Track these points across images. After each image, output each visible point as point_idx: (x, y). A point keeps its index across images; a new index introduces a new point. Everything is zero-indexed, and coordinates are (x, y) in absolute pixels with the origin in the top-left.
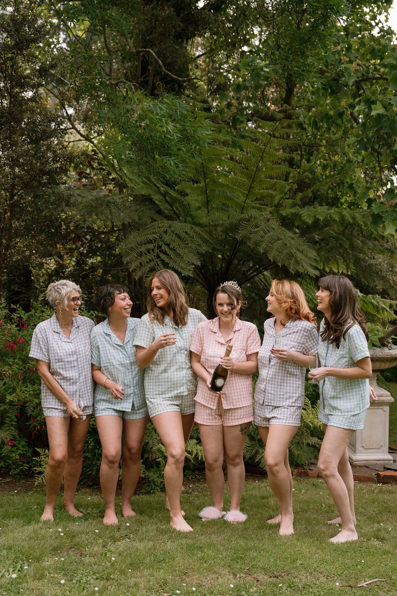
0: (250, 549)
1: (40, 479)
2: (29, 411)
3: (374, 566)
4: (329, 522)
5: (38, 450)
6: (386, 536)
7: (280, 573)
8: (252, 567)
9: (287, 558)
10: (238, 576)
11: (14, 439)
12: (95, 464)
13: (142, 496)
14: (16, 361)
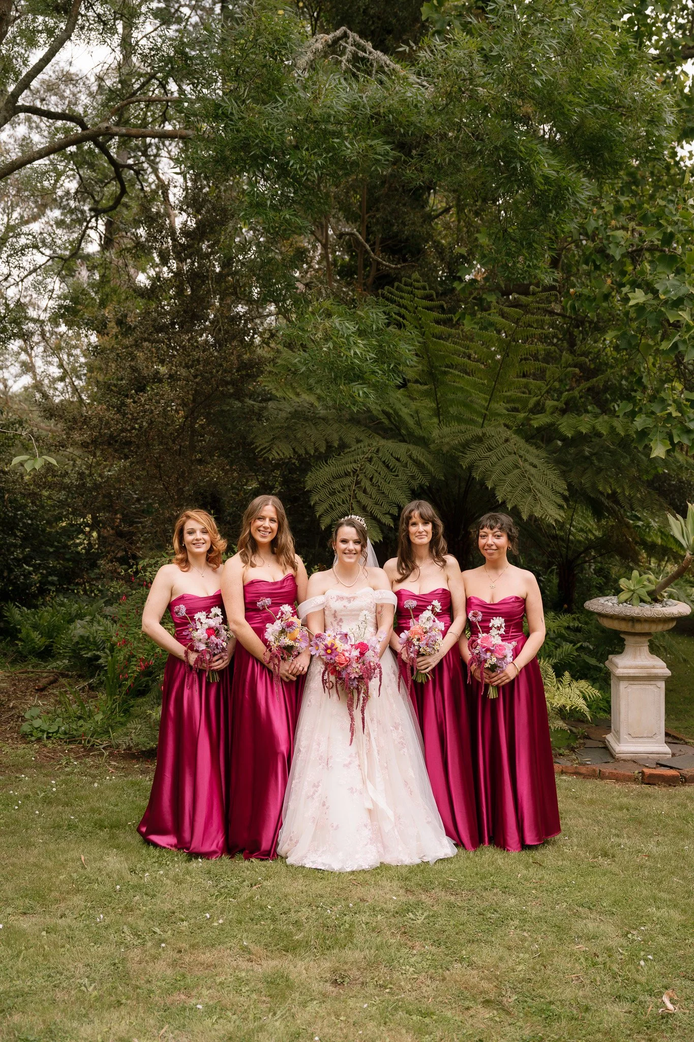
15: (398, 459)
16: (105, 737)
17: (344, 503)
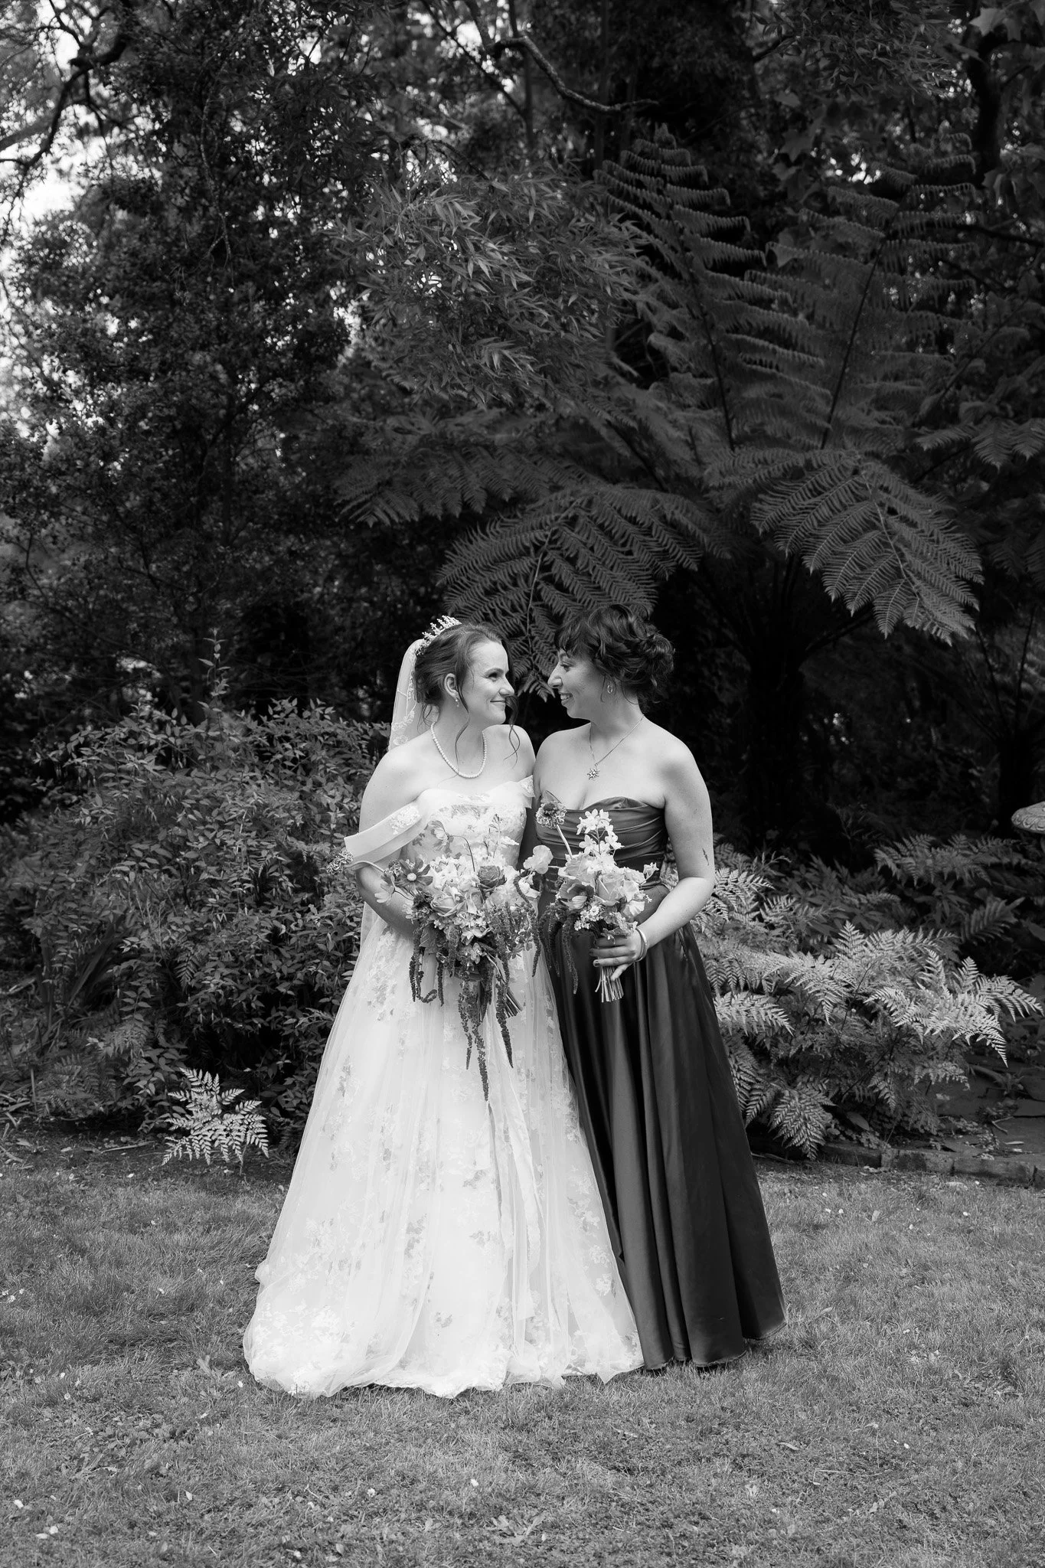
1: (178, 1148)
5: (187, 1073)
15: (632, 520)
16: (22, 1089)
17: (514, 610)
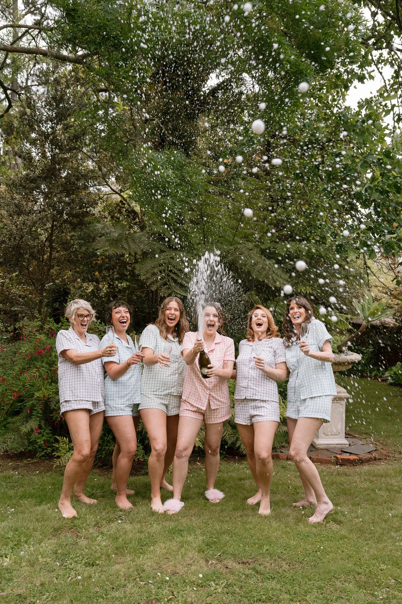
0: (224, 533)
1: (58, 462)
2: (52, 406)
3: (331, 552)
4: (294, 504)
5: (58, 438)
6: (342, 519)
7: (248, 559)
8: (223, 553)
9: (255, 544)
10: (210, 563)
11: (40, 427)
12: (104, 449)
13: (140, 477)
14: (44, 364)
